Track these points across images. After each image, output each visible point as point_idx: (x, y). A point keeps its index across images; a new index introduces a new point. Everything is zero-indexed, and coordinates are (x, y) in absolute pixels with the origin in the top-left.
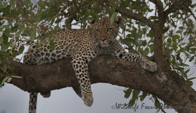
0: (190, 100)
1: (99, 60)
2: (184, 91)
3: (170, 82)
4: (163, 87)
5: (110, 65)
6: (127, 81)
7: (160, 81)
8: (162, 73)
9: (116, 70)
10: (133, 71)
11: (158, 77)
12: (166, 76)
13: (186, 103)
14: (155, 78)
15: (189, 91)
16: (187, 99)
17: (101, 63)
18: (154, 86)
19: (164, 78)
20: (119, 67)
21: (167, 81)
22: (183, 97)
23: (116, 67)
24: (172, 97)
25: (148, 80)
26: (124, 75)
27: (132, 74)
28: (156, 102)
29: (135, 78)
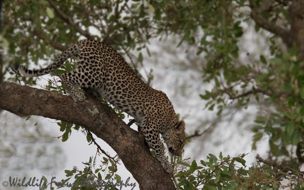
0: (121, 132)
1: (31, 93)
2: (115, 123)
3: (102, 115)
4: (95, 120)
5: (42, 97)
6: (59, 114)
7: (92, 114)
8: (94, 106)
9: (48, 103)
10: (65, 104)
11: (90, 110)
12: (98, 109)
13: (118, 136)
14: (87, 111)
15: (120, 124)
16: (118, 132)
17: (33, 96)
18: (86, 119)
19: (96, 111)
20: (51, 100)
21: (99, 114)
22: (114, 130)
23: (48, 100)
24: (104, 130)
25: (80, 112)
26: (56, 107)
27: (64, 107)
28: (88, 134)
29: (67, 111)
